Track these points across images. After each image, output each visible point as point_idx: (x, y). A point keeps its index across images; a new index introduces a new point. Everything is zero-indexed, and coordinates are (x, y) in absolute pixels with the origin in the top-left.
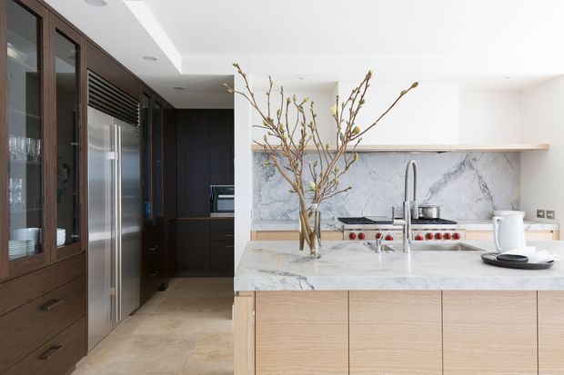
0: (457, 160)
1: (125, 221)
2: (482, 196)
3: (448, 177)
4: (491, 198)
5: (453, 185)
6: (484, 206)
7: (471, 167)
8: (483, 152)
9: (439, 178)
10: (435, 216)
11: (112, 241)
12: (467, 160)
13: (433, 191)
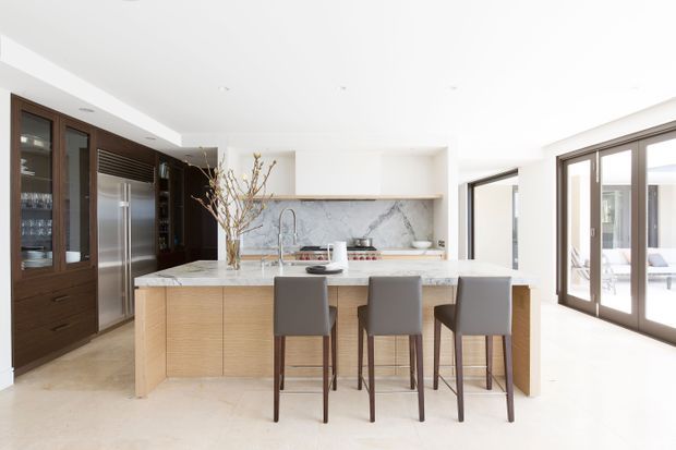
0: (389, 206)
1: (135, 252)
2: (406, 231)
3: (382, 217)
4: (413, 233)
5: (386, 223)
6: (407, 237)
7: (399, 210)
8: (407, 200)
9: (376, 218)
10: (368, 245)
11: (123, 267)
12: (396, 206)
13: (372, 228)
